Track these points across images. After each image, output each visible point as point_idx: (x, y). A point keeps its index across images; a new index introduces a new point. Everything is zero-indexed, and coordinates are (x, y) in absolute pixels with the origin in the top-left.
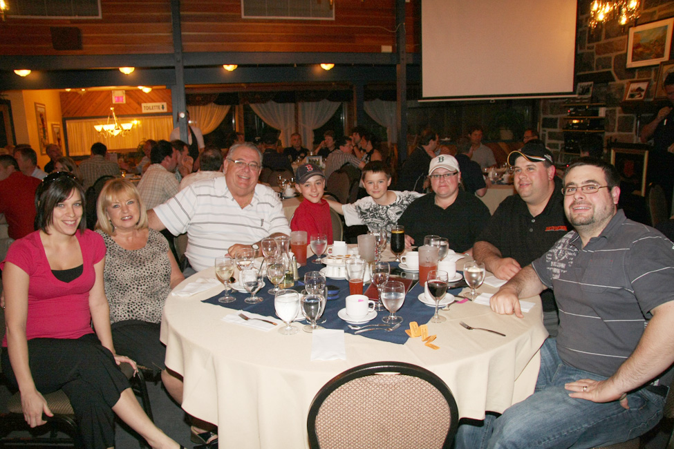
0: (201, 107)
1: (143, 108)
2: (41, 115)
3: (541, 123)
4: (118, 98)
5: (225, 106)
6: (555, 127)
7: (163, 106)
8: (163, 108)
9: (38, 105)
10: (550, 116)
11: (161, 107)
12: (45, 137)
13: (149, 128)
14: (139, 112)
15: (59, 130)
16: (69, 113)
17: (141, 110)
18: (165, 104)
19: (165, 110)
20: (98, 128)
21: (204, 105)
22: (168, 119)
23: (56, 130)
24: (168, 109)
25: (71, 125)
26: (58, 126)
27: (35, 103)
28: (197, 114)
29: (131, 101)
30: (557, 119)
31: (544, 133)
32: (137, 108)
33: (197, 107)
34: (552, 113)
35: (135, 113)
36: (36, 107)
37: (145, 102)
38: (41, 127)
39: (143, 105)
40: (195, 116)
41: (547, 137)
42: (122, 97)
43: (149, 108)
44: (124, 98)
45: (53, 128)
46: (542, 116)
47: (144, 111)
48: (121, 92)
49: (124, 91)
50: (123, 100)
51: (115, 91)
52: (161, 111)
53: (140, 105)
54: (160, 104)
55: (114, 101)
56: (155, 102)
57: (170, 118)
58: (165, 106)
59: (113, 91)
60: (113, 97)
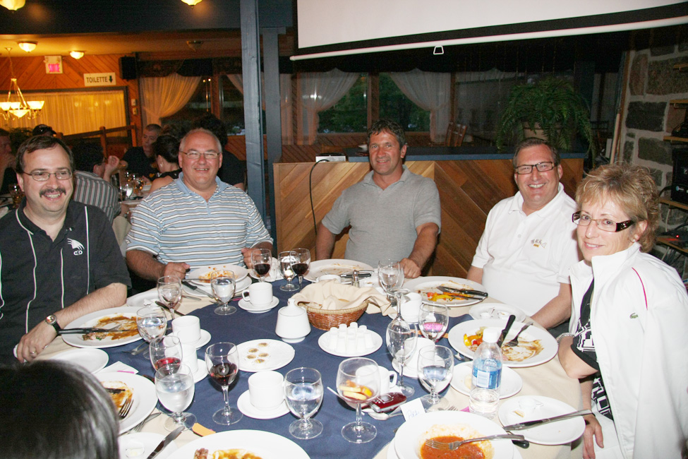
0: (161, 79)
1: (86, 80)
3: (625, 116)
4: (53, 65)
5: (192, 78)
6: (656, 126)
7: (111, 77)
8: (111, 80)
10: (647, 98)
11: (108, 78)
14: (81, 86)
17: (83, 83)
18: (113, 75)
19: (114, 83)
21: (164, 76)
22: (117, 96)
24: (117, 81)
28: (156, 88)
29: (70, 70)
30: (663, 105)
31: (631, 140)
32: (78, 81)
33: (156, 79)
34: (653, 89)
35: (76, 86)
37: (89, 72)
39: (86, 76)
41: (635, 152)
42: (58, 65)
43: (92, 80)
44: (60, 66)
46: (629, 99)
47: (87, 84)
48: (55, 58)
49: (60, 57)
50: (58, 69)
51: (49, 57)
52: (108, 84)
53: (81, 75)
54: (107, 75)
55: (48, 71)
56: (101, 72)
57: (119, 93)
58: (114, 78)
59: (45, 57)
60: (47, 65)
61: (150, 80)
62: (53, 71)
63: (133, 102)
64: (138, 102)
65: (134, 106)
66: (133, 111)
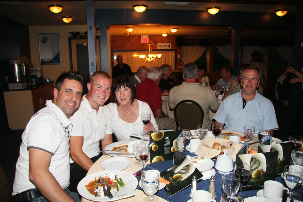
0: (190, 47)
1: (158, 46)
4: (144, 39)
5: (204, 47)
7: (169, 45)
8: (169, 46)
11: (168, 46)
14: (155, 49)
16: (116, 48)
17: (157, 47)
19: (170, 48)
21: (192, 45)
24: (172, 47)
28: (188, 51)
29: (152, 42)
32: (154, 46)
33: (188, 47)
35: (153, 49)
37: (159, 43)
42: (147, 39)
43: (161, 46)
44: (148, 40)
47: (158, 48)
48: (146, 36)
49: (148, 36)
50: (147, 41)
51: (143, 36)
52: (168, 48)
53: (156, 44)
54: (168, 44)
55: (142, 42)
56: (165, 43)
57: (173, 52)
58: (171, 46)
59: (141, 36)
60: (142, 39)
61: (186, 47)
62: (144, 42)
63: (179, 56)
64: (180, 56)
65: (179, 58)
66: (178, 60)
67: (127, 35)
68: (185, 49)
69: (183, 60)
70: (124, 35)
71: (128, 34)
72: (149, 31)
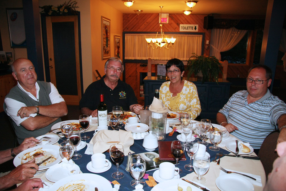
0: (224, 30)
1: (181, 28)
2: (106, 27)
4: (163, 19)
5: (243, 31)
7: (195, 27)
8: (195, 29)
9: (103, 19)
11: (194, 28)
12: (107, 45)
13: (183, 43)
14: (177, 31)
15: (120, 40)
16: (128, 29)
17: (179, 29)
18: (197, 26)
19: (197, 31)
20: (149, 40)
21: (227, 28)
22: (199, 38)
23: (117, 40)
24: (199, 30)
25: (128, 37)
26: (119, 38)
27: (102, 17)
28: (221, 36)
29: (172, 22)
32: (176, 28)
33: (222, 30)
35: (174, 31)
36: (102, 20)
37: (183, 24)
38: (105, 37)
39: (181, 25)
40: (219, 36)
42: (166, 18)
43: (185, 28)
44: (168, 19)
45: (115, 39)
47: (181, 30)
48: (165, 14)
49: (168, 14)
51: (162, 14)
52: (194, 31)
53: (178, 25)
54: (193, 26)
55: (160, 22)
56: (190, 24)
57: (200, 37)
58: (197, 28)
59: (160, 14)
60: (160, 18)
61: (218, 30)
62: (163, 22)
63: (207, 42)
64: (209, 42)
65: (207, 44)
66: (206, 47)
67: (137, 12)
68: (216, 32)
69: (213, 47)
70: (134, 12)
71: (140, 11)
72: (161, 7)
